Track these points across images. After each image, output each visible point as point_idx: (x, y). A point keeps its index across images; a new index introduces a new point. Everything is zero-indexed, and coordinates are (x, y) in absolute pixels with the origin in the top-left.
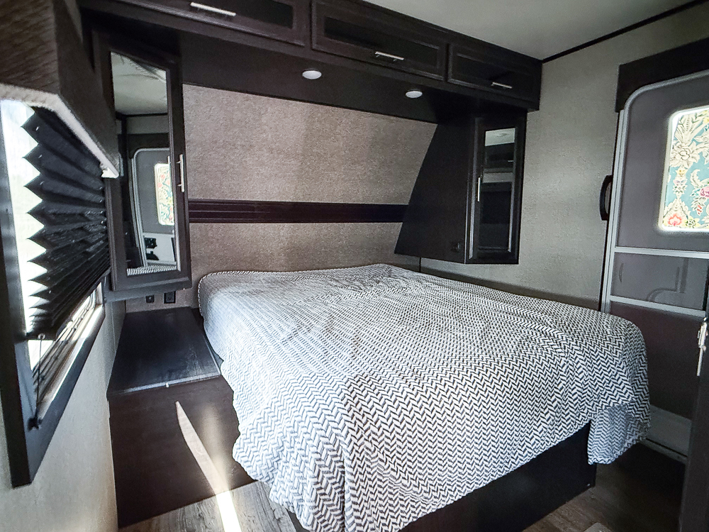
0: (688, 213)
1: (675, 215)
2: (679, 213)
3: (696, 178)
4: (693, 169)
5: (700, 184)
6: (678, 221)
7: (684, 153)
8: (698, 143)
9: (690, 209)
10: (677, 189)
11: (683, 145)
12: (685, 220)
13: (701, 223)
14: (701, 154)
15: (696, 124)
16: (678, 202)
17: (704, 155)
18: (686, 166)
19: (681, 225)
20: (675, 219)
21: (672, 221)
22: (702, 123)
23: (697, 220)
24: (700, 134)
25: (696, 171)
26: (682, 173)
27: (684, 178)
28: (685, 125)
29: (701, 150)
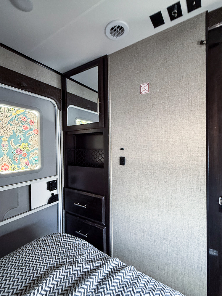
0: (12, 163)
1: (5, 164)
2: (7, 163)
3: (13, 144)
4: (10, 138)
5: (15, 147)
6: (7, 167)
7: (5, 129)
8: (11, 125)
9: (12, 160)
10: (4, 149)
11: (4, 124)
12: (10, 166)
13: (18, 167)
14: (13, 131)
15: (9, 114)
16: (5, 156)
17: (15, 131)
18: (7, 137)
19: (8, 170)
20: (5, 167)
21: (3, 168)
22: (11, 115)
23: (16, 166)
24: (11, 120)
25: (12, 140)
26: (5, 140)
27: (7, 143)
28: (3, 112)
29: (13, 129)
